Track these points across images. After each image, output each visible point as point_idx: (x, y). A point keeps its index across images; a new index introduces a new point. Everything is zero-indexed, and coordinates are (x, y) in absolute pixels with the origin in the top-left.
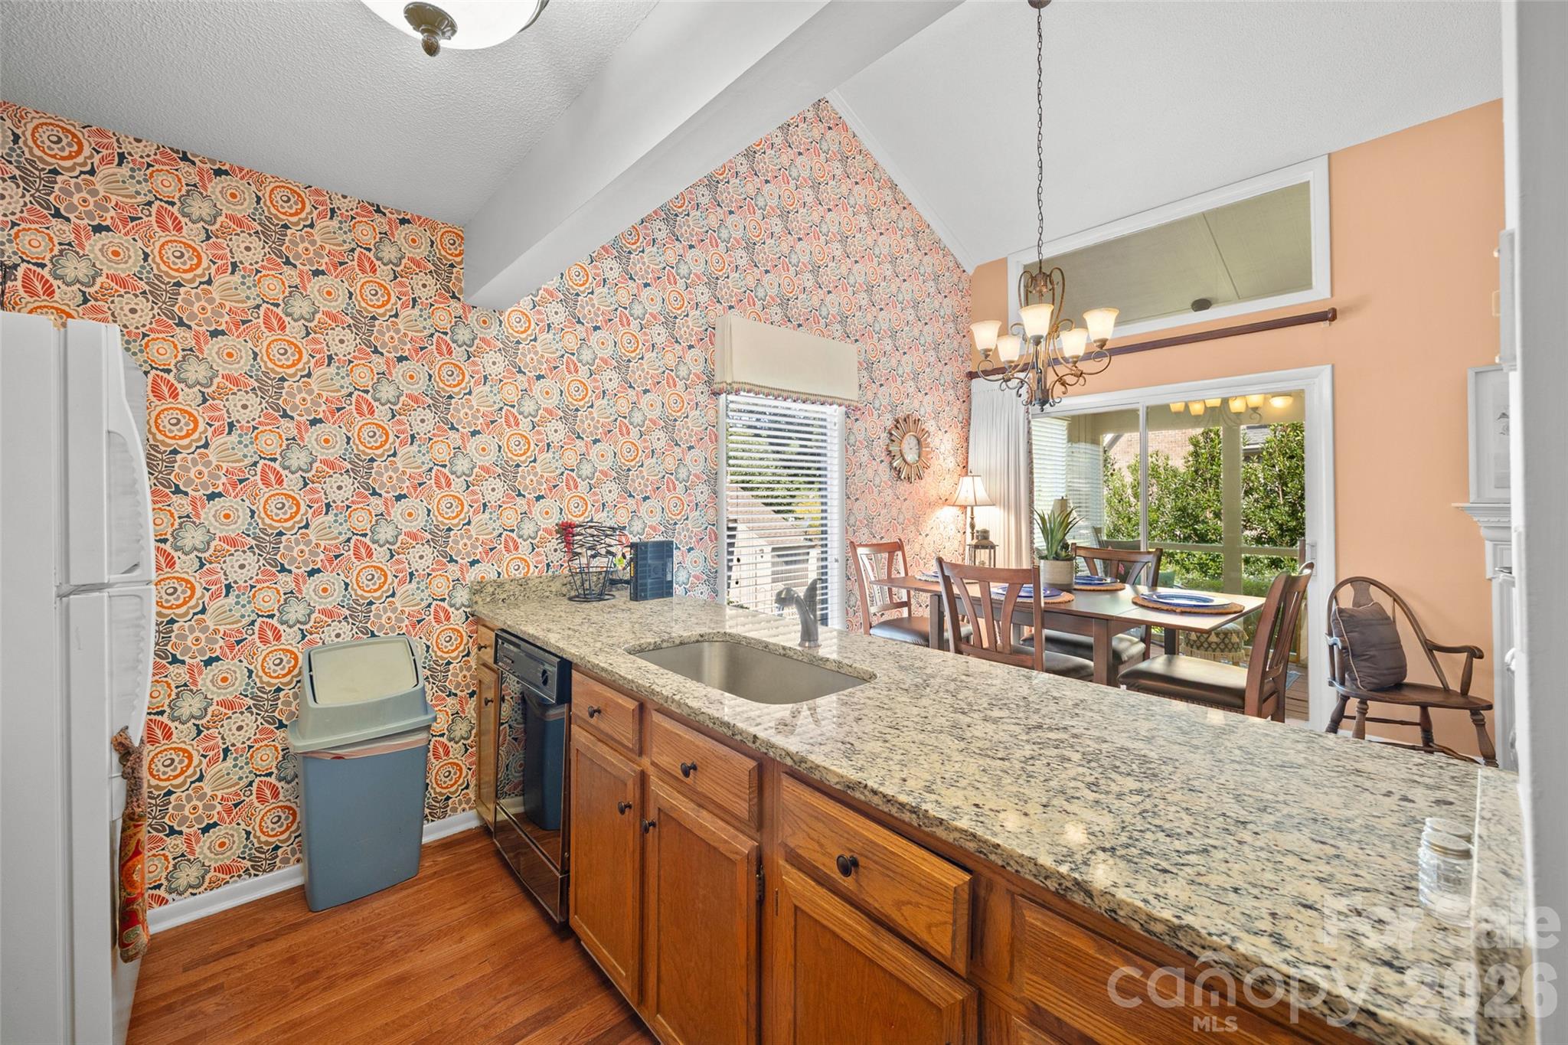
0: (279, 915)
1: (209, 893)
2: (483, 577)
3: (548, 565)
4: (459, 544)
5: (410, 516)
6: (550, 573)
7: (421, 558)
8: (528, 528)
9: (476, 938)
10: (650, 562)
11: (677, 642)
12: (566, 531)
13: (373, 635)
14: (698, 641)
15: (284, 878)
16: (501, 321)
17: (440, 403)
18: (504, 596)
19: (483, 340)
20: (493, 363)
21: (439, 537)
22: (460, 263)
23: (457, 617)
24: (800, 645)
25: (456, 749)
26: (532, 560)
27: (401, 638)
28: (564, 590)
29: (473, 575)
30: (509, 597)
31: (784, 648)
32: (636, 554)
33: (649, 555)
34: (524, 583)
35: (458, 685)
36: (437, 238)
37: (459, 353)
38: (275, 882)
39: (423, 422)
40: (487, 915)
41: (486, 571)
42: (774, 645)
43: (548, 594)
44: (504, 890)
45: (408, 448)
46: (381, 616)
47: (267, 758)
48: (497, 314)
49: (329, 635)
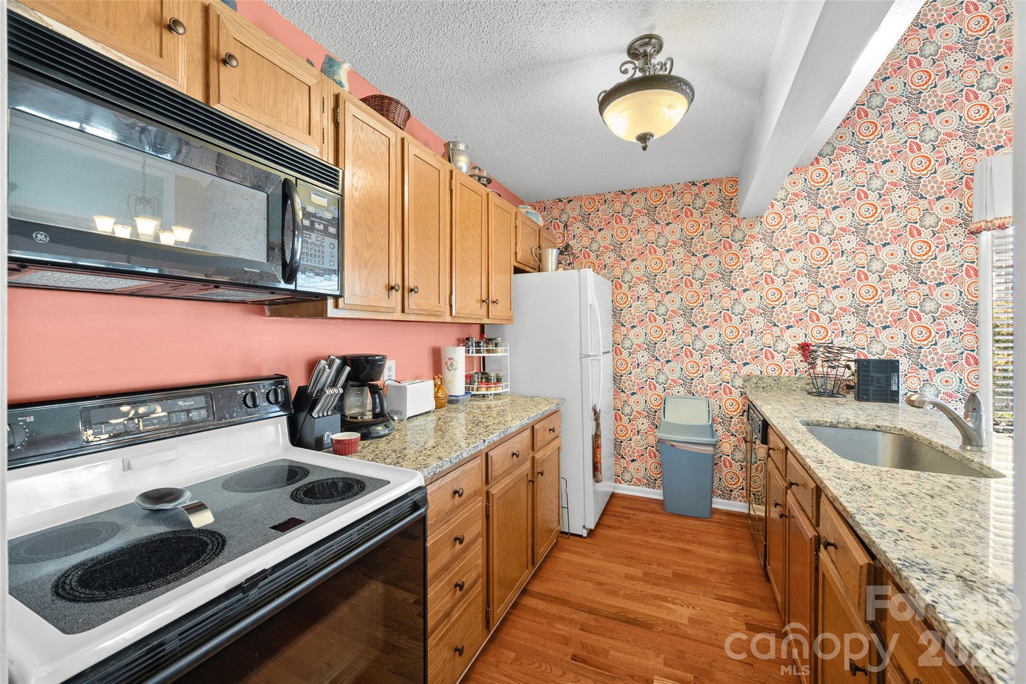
0: (654, 506)
1: (633, 487)
2: (751, 373)
3: (796, 370)
4: (737, 353)
5: (711, 337)
6: (797, 375)
7: (717, 359)
8: (781, 346)
9: (724, 555)
10: (872, 374)
11: (853, 426)
12: (805, 349)
13: (693, 395)
14: (874, 430)
15: (656, 494)
16: (761, 222)
17: (725, 275)
18: (764, 385)
19: (750, 236)
20: (757, 248)
21: (725, 348)
22: (736, 195)
23: (736, 393)
24: (960, 447)
25: (736, 466)
26: (784, 366)
27: (706, 399)
28: (808, 387)
29: (745, 371)
30: (767, 386)
31: (942, 447)
32: (859, 368)
33: (871, 369)
34: (777, 379)
35: (737, 431)
36: (723, 188)
37: (736, 246)
38: (654, 494)
39: (717, 287)
40: (734, 549)
41: (753, 369)
42: (936, 443)
43: (795, 388)
44: (747, 545)
45: (709, 302)
46: (697, 386)
47: (652, 440)
48: (759, 218)
49: (675, 390)
